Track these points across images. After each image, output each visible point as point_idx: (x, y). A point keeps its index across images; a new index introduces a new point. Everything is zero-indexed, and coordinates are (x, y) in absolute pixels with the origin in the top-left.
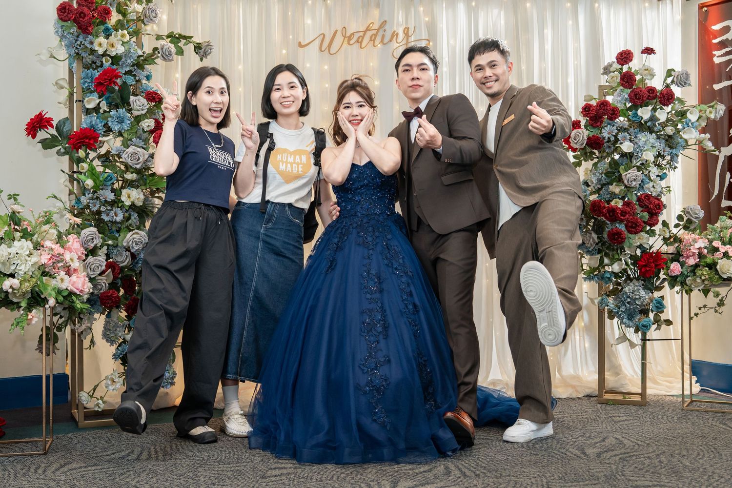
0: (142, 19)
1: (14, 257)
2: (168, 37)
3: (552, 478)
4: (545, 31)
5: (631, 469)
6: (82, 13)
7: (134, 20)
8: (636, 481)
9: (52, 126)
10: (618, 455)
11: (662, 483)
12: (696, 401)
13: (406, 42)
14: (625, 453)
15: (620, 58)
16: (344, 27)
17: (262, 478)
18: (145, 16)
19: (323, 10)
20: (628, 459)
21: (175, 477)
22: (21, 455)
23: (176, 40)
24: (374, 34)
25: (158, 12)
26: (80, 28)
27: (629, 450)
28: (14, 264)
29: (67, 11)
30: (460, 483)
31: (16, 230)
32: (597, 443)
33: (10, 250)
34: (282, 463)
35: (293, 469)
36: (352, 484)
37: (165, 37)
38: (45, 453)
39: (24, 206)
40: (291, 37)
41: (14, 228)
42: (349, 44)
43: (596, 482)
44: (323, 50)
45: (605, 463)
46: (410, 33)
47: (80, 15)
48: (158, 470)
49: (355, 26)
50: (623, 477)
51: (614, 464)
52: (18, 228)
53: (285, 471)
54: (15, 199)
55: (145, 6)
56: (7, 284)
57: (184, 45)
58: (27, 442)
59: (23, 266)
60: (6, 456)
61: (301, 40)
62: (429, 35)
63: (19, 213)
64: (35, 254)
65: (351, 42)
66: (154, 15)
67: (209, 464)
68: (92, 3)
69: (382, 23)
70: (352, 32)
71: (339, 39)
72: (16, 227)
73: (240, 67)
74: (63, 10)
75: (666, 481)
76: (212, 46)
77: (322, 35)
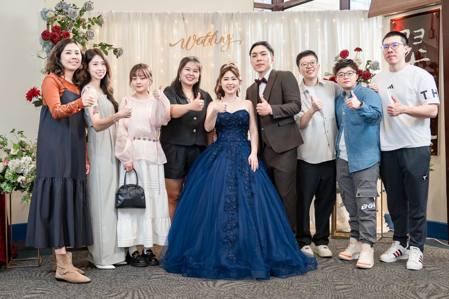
0: (86, 37)
1: (23, 165)
2: (100, 45)
3: (295, 280)
4: (305, 35)
5: (337, 276)
6: (55, 35)
7: (81, 38)
8: (337, 282)
9: (40, 95)
10: (333, 268)
11: (350, 283)
12: (384, 237)
14: (336, 267)
15: (342, 55)
16: (195, 35)
17: (149, 279)
18: (87, 35)
19: (183, 26)
20: (337, 270)
21: (105, 279)
22: (27, 267)
23: (104, 47)
24: (211, 38)
25: (94, 34)
26: (53, 43)
27: (339, 266)
28: (23, 168)
29: (47, 35)
30: (248, 282)
31: (23, 151)
32: (324, 262)
33: (20, 161)
34: (159, 272)
35: (164, 275)
36: (193, 283)
37: (98, 45)
38: (39, 266)
39: (26, 138)
40: (166, 41)
41: (22, 149)
43: (317, 282)
45: (325, 272)
46: (231, 38)
47: (53, 37)
48: (96, 275)
49: (200, 34)
50: (331, 280)
51: (329, 273)
52: (24, 150)
53: (160, 276)
54: (22, 134)
55: (87, 30)
56: (20, 179)
57: (108, 50)
58: (29, 260)
59: (27, 170)
60: (19, 268)
61: (171, 42)
62: (241, 39)
63: (24, 142)
64: (33, 163)
65: (198, 43)
66: (92, 35)
67: (122, 272)
68: (60, 30)
69: (216, 32)
72: (23, 149)
74: (45, 35)
75: (353, 282)
76: (123, 50)
77: (183, 39)
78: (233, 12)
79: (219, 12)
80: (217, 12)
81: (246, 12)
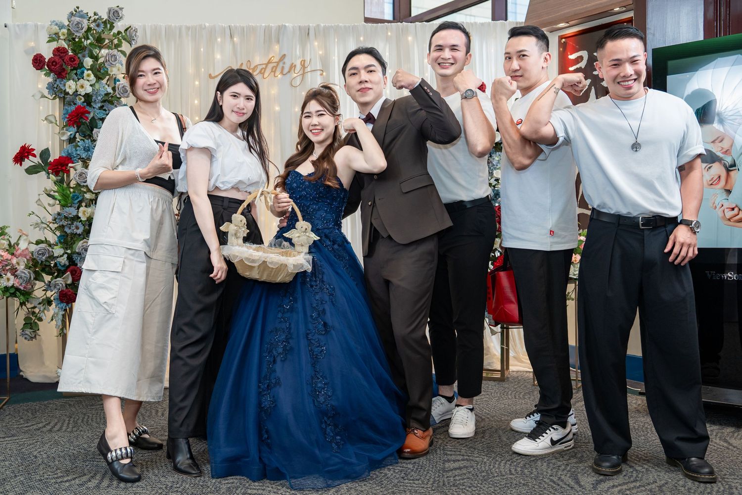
19: (231, 46)
40: (203, 69)
49: (258, 60)
61: (211, 72)
78: (311, 25)
79: (287, 25)
80: (285, 26)
81: (330, 25)
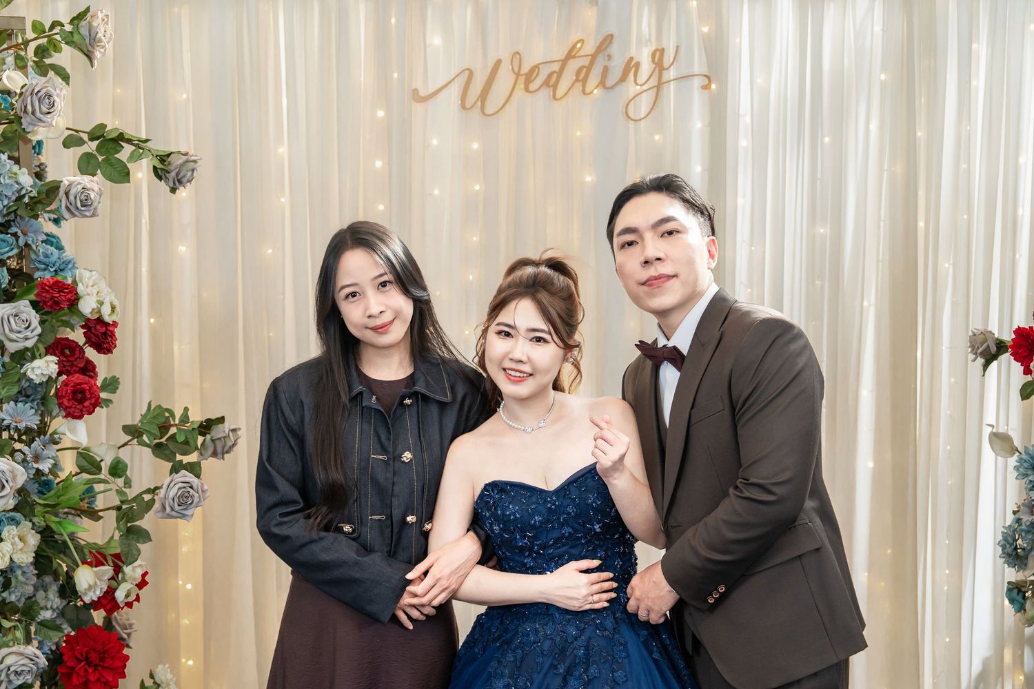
2: (93, 137)
13: (656, 84)
16: (518, 53)
18: (24, 108)
23: (111, 145)
24: (583, 66)
25: (56, 98)
37: (85, 137)
40: (396, 75)
42: (527, 89)
44: (468, 105)
46: (666, 64)
61: (418, 84)
62: (710, 66)
65: (533, 87)
66: (45, 109)
70: (537, 63)
71: (505, 79)
73: (283, 150)
76: (195, 161)
77: (467, 72)
